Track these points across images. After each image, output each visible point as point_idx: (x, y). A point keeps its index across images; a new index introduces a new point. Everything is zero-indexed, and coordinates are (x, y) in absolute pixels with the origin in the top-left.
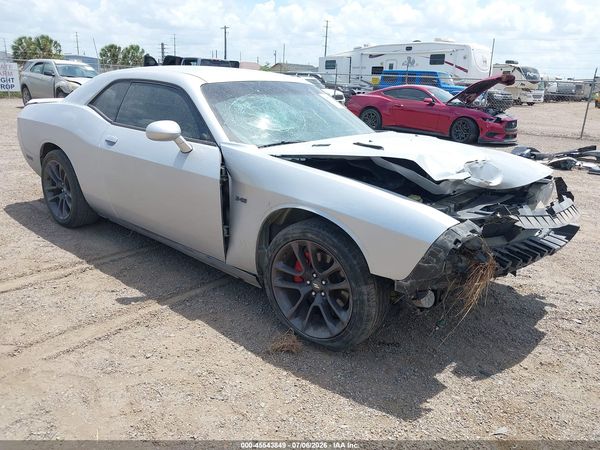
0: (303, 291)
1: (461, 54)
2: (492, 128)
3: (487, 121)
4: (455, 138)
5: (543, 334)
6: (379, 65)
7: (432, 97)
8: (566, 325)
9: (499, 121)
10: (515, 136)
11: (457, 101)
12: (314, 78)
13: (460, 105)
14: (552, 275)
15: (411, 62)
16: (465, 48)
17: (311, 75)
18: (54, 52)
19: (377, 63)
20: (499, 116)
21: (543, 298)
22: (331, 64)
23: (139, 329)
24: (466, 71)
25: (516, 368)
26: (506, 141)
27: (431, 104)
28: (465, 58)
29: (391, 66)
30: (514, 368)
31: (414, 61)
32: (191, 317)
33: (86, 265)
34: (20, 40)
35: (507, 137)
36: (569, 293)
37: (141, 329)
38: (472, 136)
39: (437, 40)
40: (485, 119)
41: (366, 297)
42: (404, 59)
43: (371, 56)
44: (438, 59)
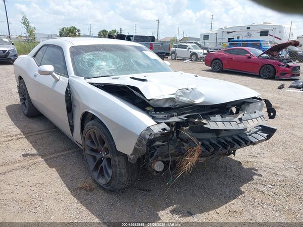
0: (98, 157)
1: (277, 31)
2: (284, 70)
3: (281, 66)
4: (262, 76)
5: (244, 192)
6: (232, 37)
7: (250, 54)
8: (262, 188)
9: (288, 66)
10: (299, 75)
11: (265, 55)
12: (195, 44)
13: (267, 58)
14: (272, 157)
15: (249, 35)
16: (280, 27)
17: (194, 43)
18: (77, 34)
19: (230, 36)
20: (288, 64)
21: (257, 170)
22: (206, 37)
23: (23, 170)
24: (281, 39)
25: (212, 212)
26: (292, 78)
27: (249, 57)
28: (280, 32)
29: (238, 38)
30: (211, 212)
31: (251, 35)
32: (51, 166)
33: (23, 136)
34: (63, 29)
35: (293, 75)
36: (275, 168)
37: (24, 171)
38: (272, 75)
39: (264, 23)
40: (279, 65)
41: (117, 163)
42: (246, 34)
43: (228, 33)
44: (264, 33)
